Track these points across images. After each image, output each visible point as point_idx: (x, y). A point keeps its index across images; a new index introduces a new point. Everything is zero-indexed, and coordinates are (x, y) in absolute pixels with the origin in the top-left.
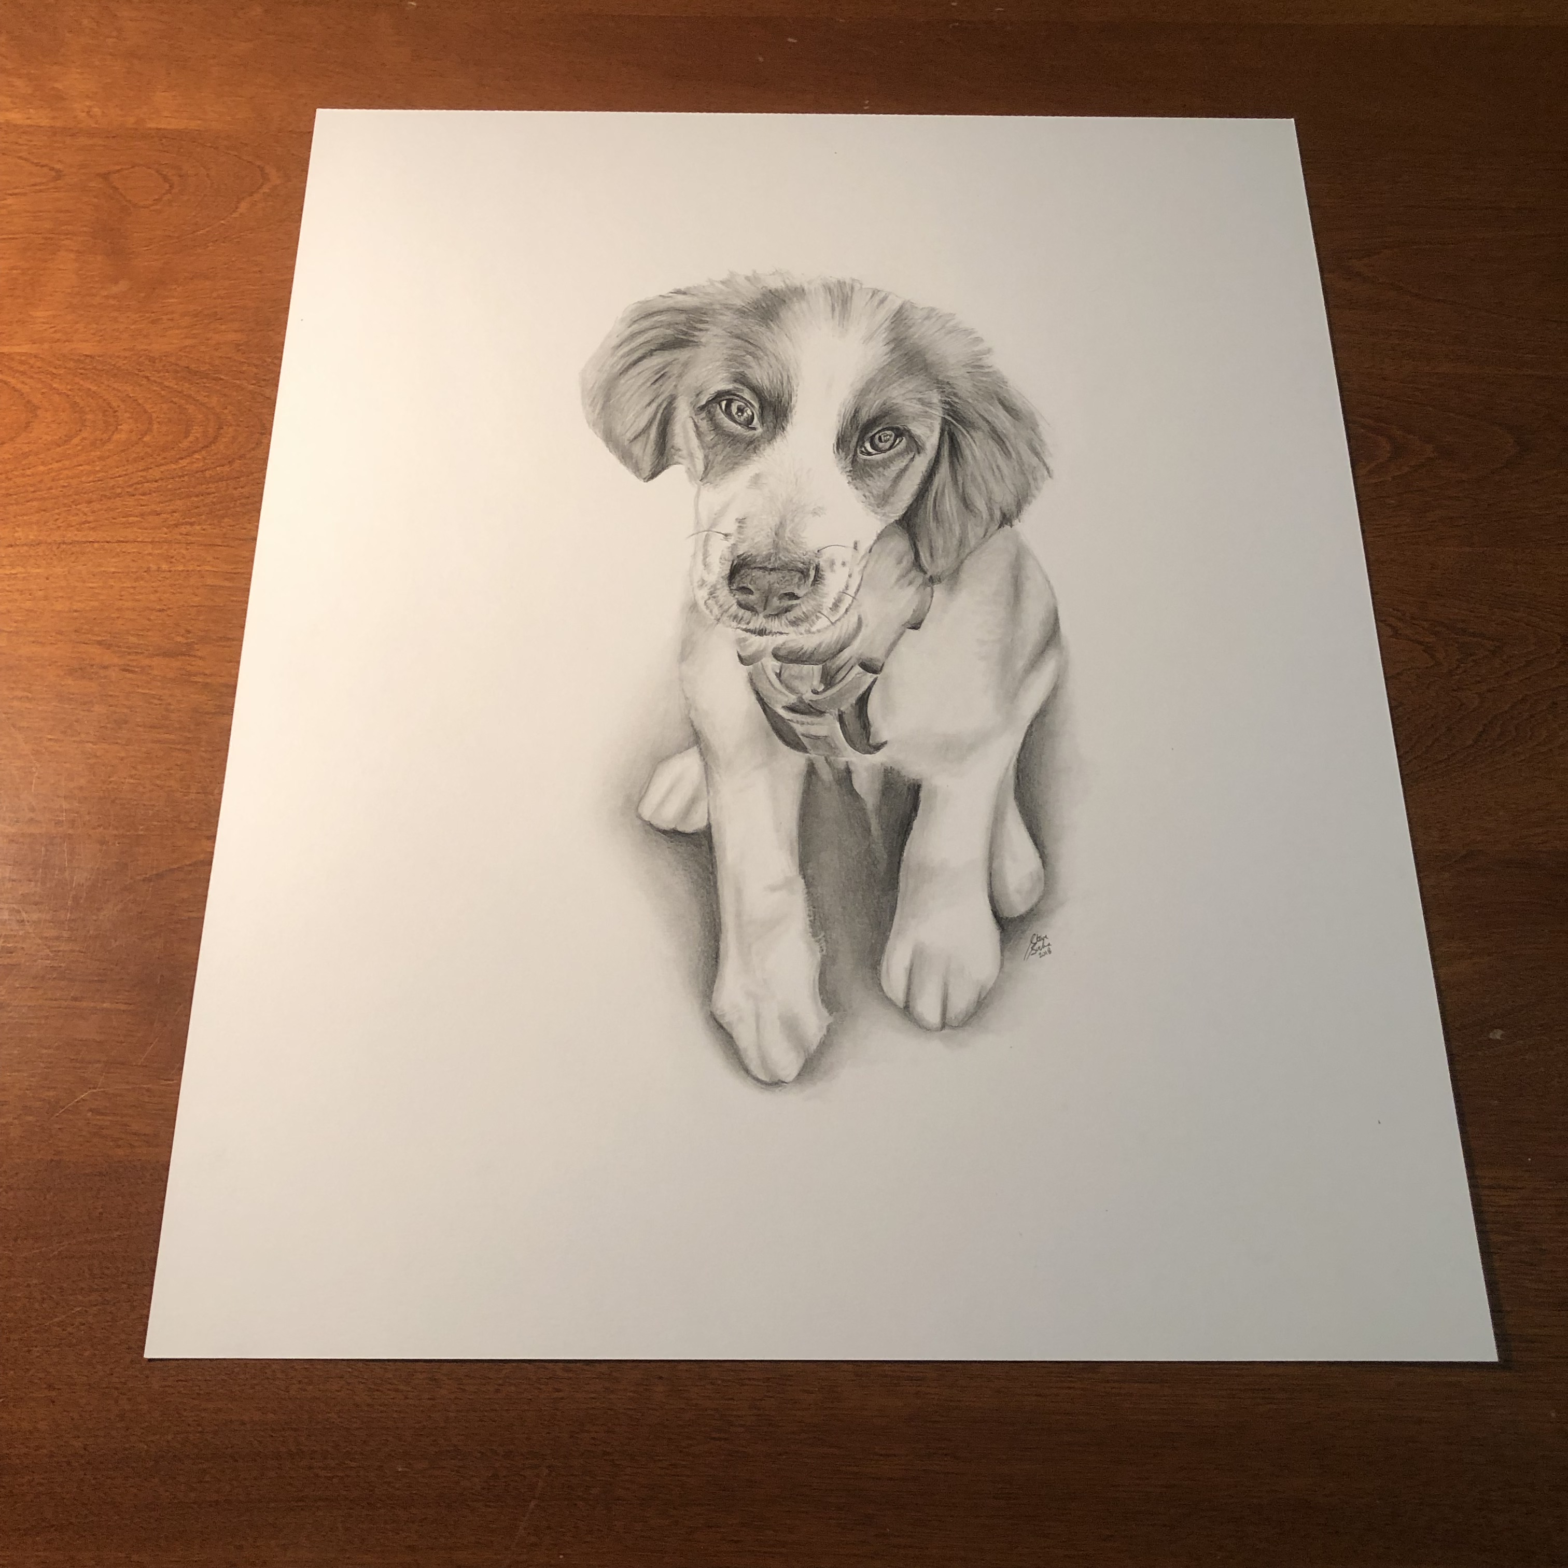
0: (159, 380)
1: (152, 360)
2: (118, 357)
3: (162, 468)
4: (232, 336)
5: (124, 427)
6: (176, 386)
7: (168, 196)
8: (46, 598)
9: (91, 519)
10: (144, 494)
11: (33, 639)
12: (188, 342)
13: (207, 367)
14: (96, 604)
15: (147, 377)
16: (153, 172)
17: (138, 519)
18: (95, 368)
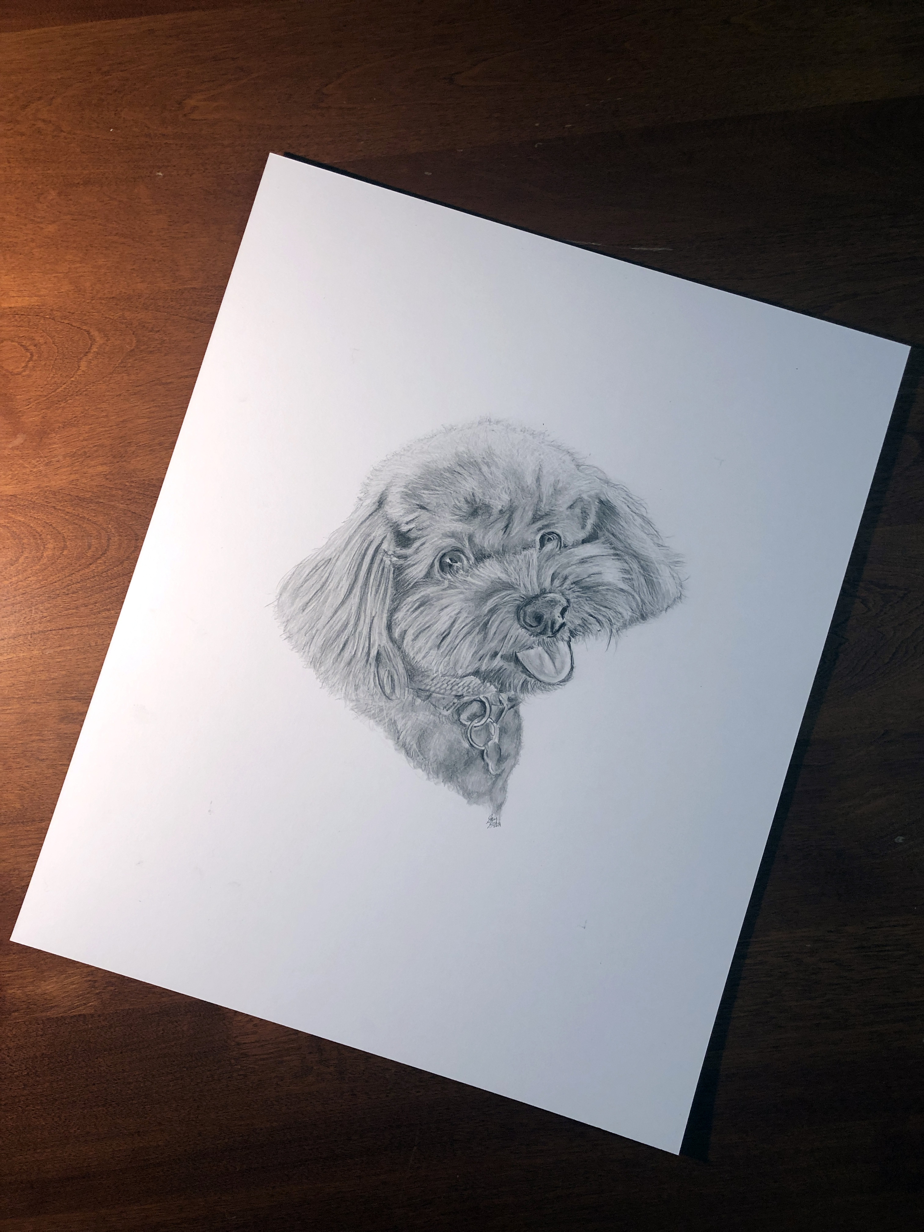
0: (61, 508)
1: (54, 493)
2: (32, 494)
3: (81, 573)
4: (100, 469)
5: (50, 546)
6: (74, 511)
7: (31, 364)
8: (33, 672)
9: (45, 614)
10: (73, 593)
11: (33, 701)
12: (73, 477)
13: (90, 494)
14: (64, 673)
15: (54, 507)
16: (16, 344)
17: (74, 611)
18: (19, 505)
